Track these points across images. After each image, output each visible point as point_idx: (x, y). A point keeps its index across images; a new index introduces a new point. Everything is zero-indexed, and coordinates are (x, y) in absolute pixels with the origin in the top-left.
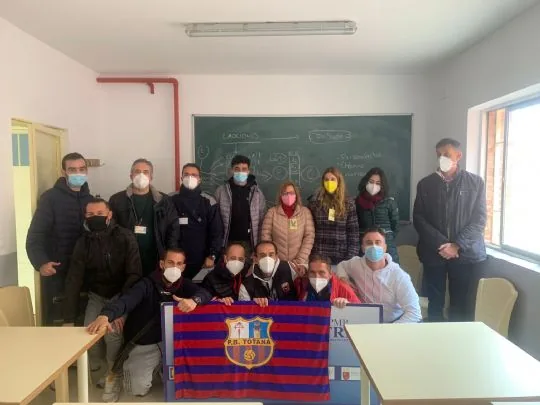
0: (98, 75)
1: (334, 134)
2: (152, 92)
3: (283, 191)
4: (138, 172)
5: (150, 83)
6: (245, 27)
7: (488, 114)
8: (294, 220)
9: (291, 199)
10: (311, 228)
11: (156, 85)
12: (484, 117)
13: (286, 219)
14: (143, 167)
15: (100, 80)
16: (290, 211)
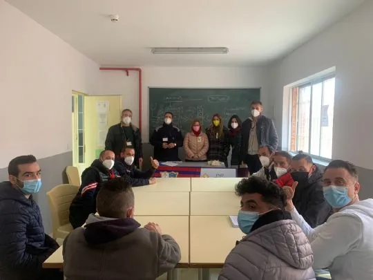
0: (100, 67)
1: (221, 97)
2: (128, 75)
3: (194, 125)
4: (126, 115)
5: (127, 70)
6: (179, 50)
7: (293, 89)
8: (200, 137)
9: (197, 128)
10: (207, 143)
11: (130, 72)
12: (291, 90)
13: (195, 137)
14: (129, 113)
15: (101, 69)
16: (197, 134)
